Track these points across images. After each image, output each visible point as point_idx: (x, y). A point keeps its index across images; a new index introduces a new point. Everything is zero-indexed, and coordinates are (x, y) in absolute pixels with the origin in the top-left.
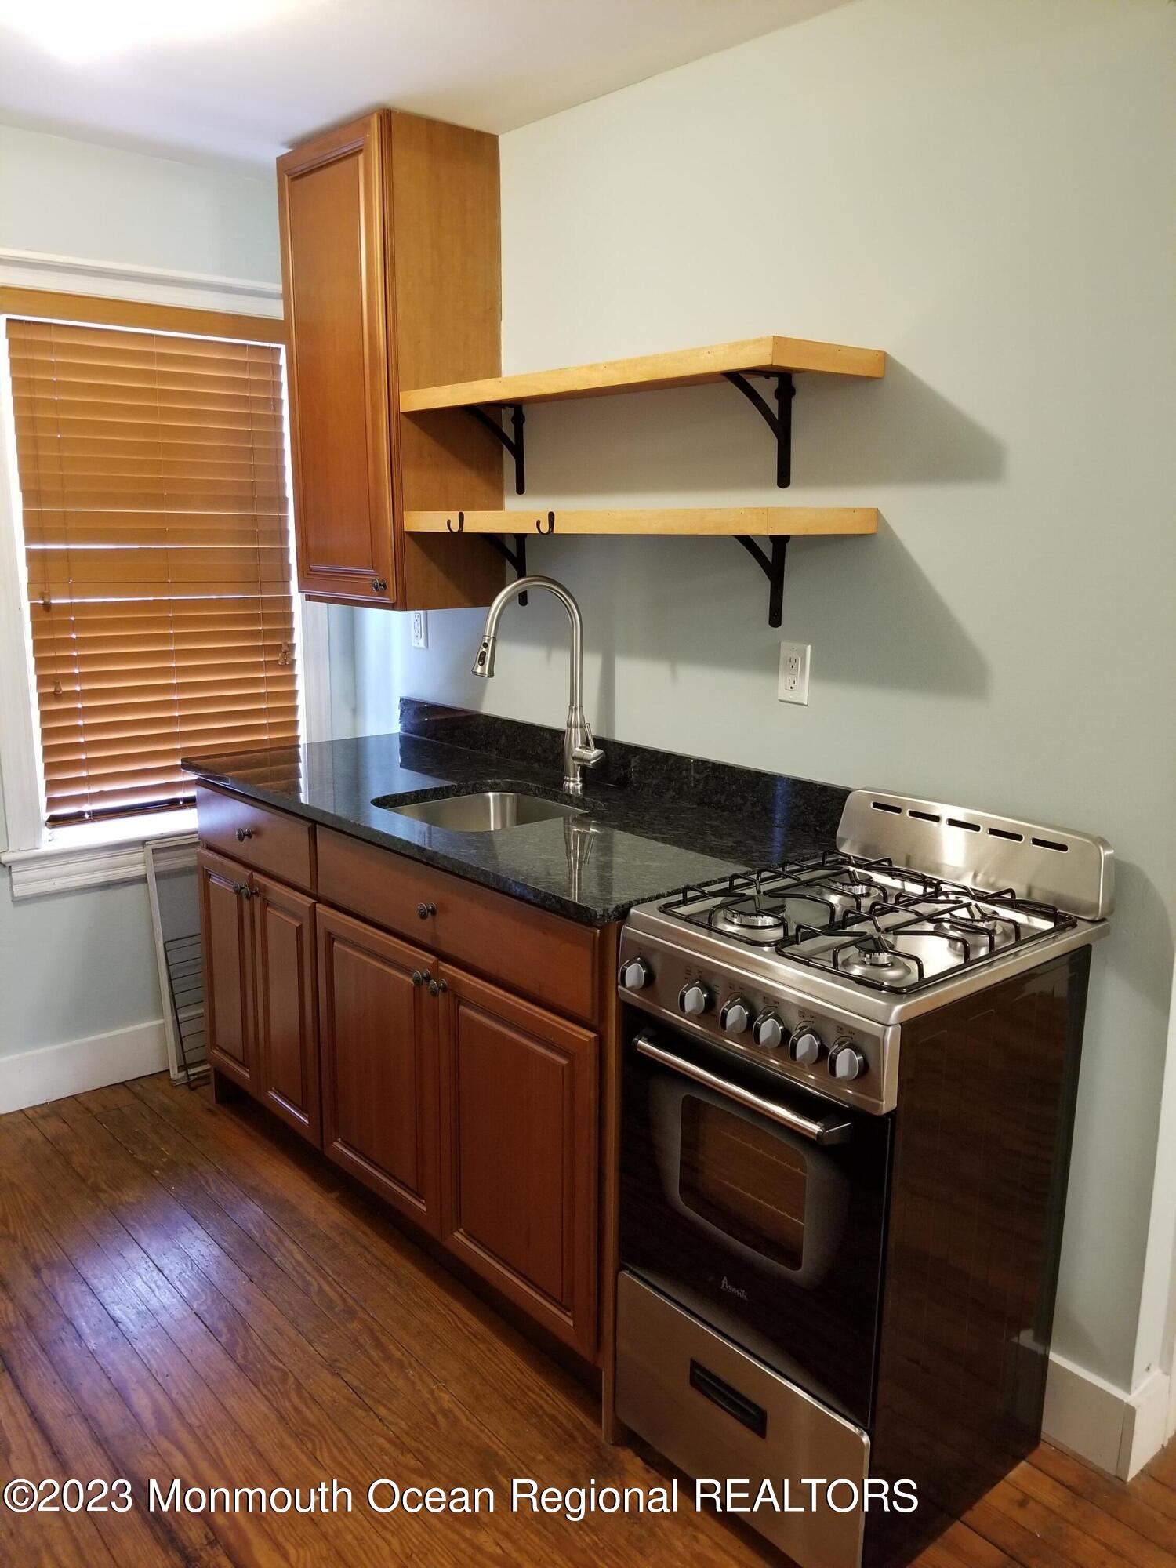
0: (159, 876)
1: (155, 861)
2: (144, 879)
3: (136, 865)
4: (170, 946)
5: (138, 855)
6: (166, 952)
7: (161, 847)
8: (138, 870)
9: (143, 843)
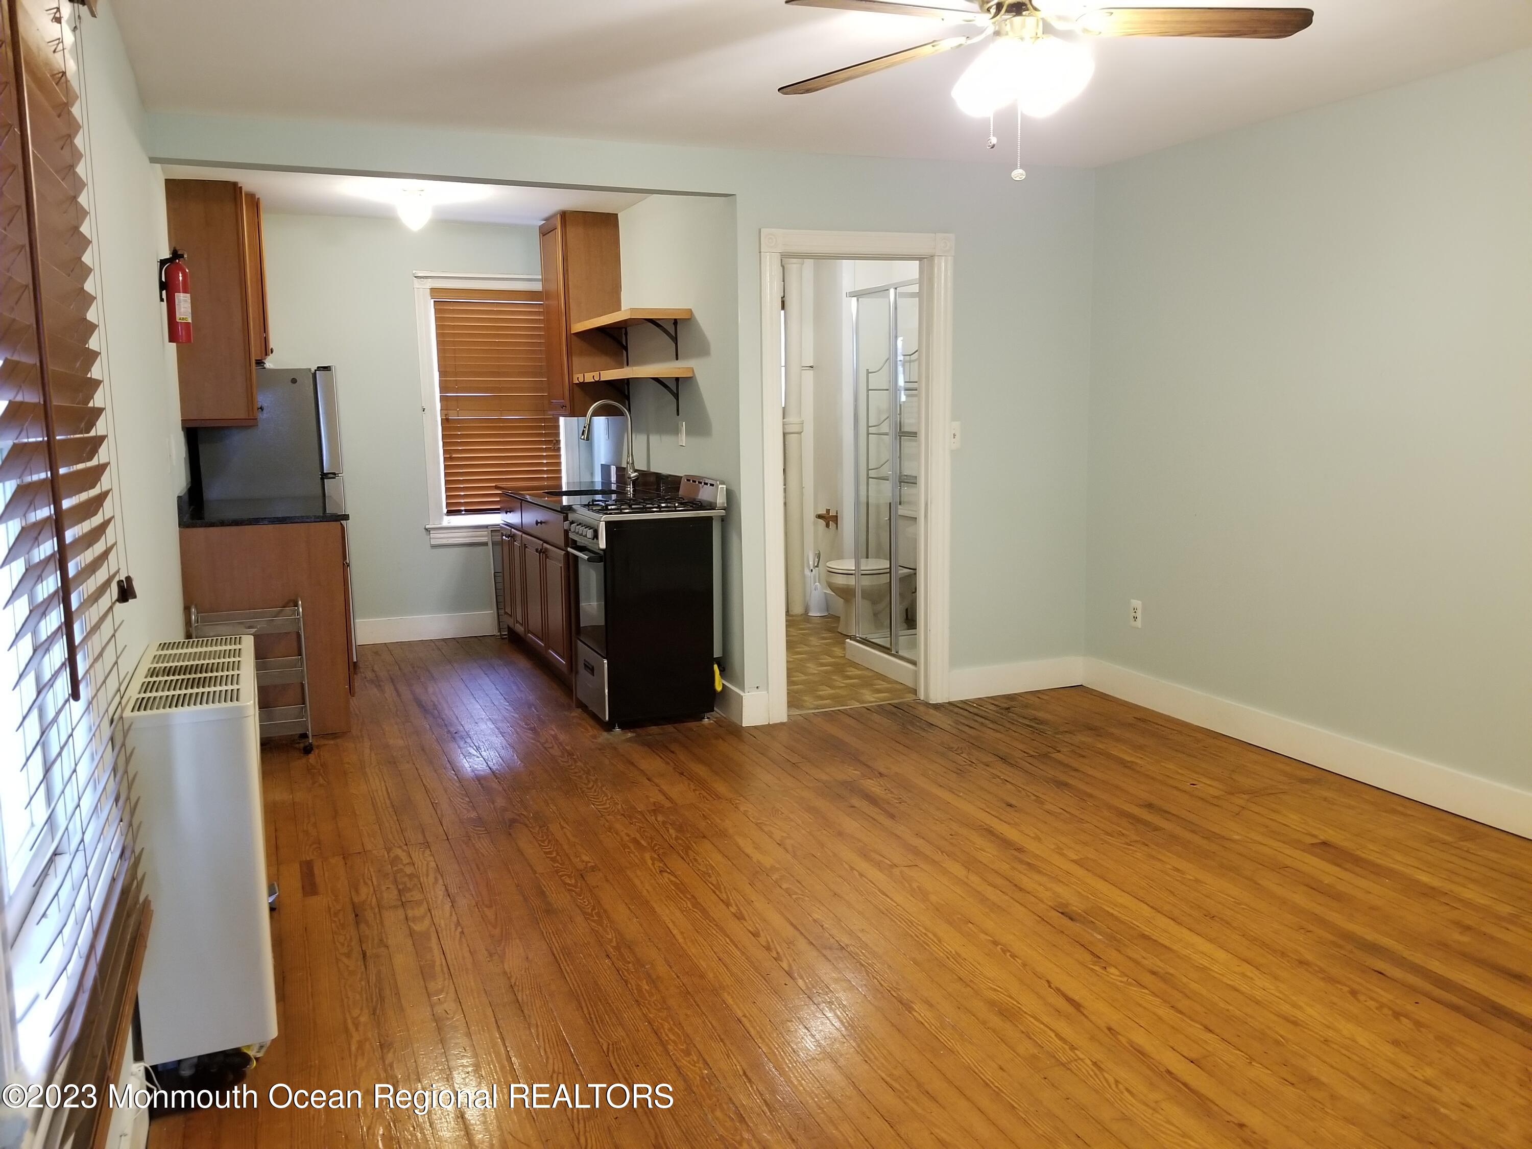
0: (493, 544)
1: (492, 536)
2: (486, 544)
3: (484, 537)
4: (497, 574)
5: (485, 533)
6: (495, 576)
7: (494, 530)
8: (484, 539)
9: (487, 527)
